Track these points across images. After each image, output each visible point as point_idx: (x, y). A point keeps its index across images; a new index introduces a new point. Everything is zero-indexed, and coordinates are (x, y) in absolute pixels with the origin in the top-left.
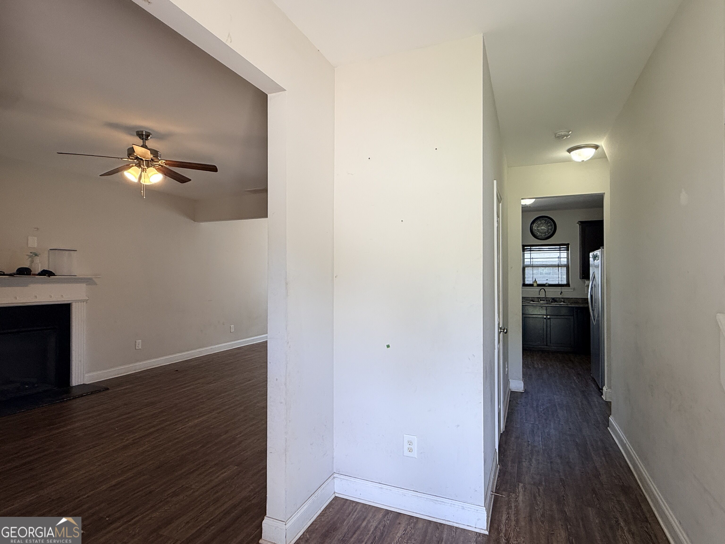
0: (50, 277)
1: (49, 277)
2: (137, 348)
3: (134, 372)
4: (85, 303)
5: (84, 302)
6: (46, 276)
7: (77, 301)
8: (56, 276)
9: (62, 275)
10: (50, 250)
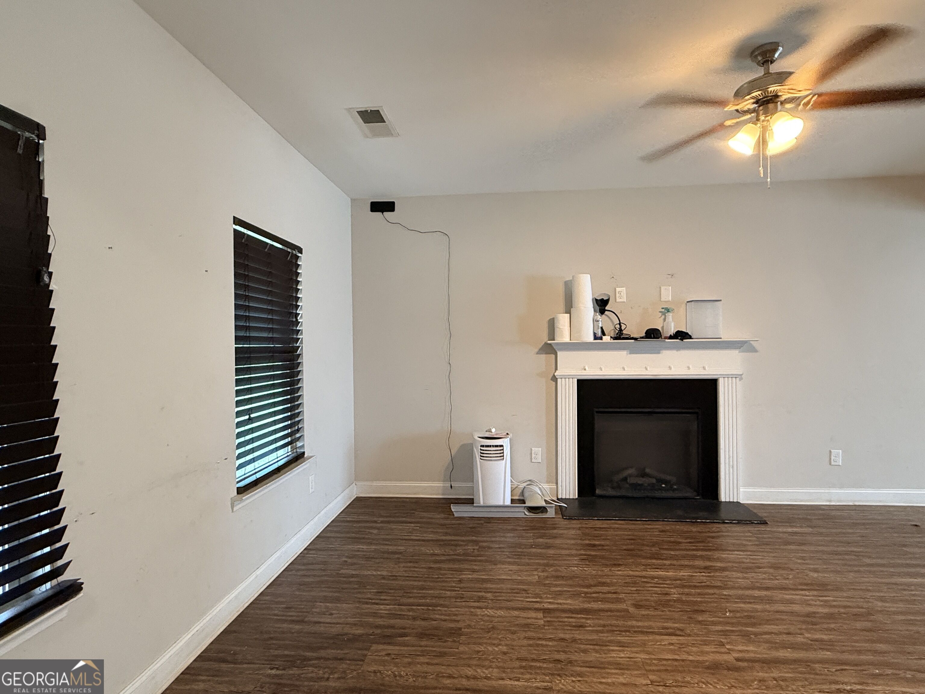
0: (684, 340)
1: (682, 340)
2: (833, 463)
3: (828, 503)
4: (738, 379)
5: (736, 378)
6: (678, 339)
7: (725, 376)
8: (693, 339)
9: (704, 337)
10: (688, 302)
